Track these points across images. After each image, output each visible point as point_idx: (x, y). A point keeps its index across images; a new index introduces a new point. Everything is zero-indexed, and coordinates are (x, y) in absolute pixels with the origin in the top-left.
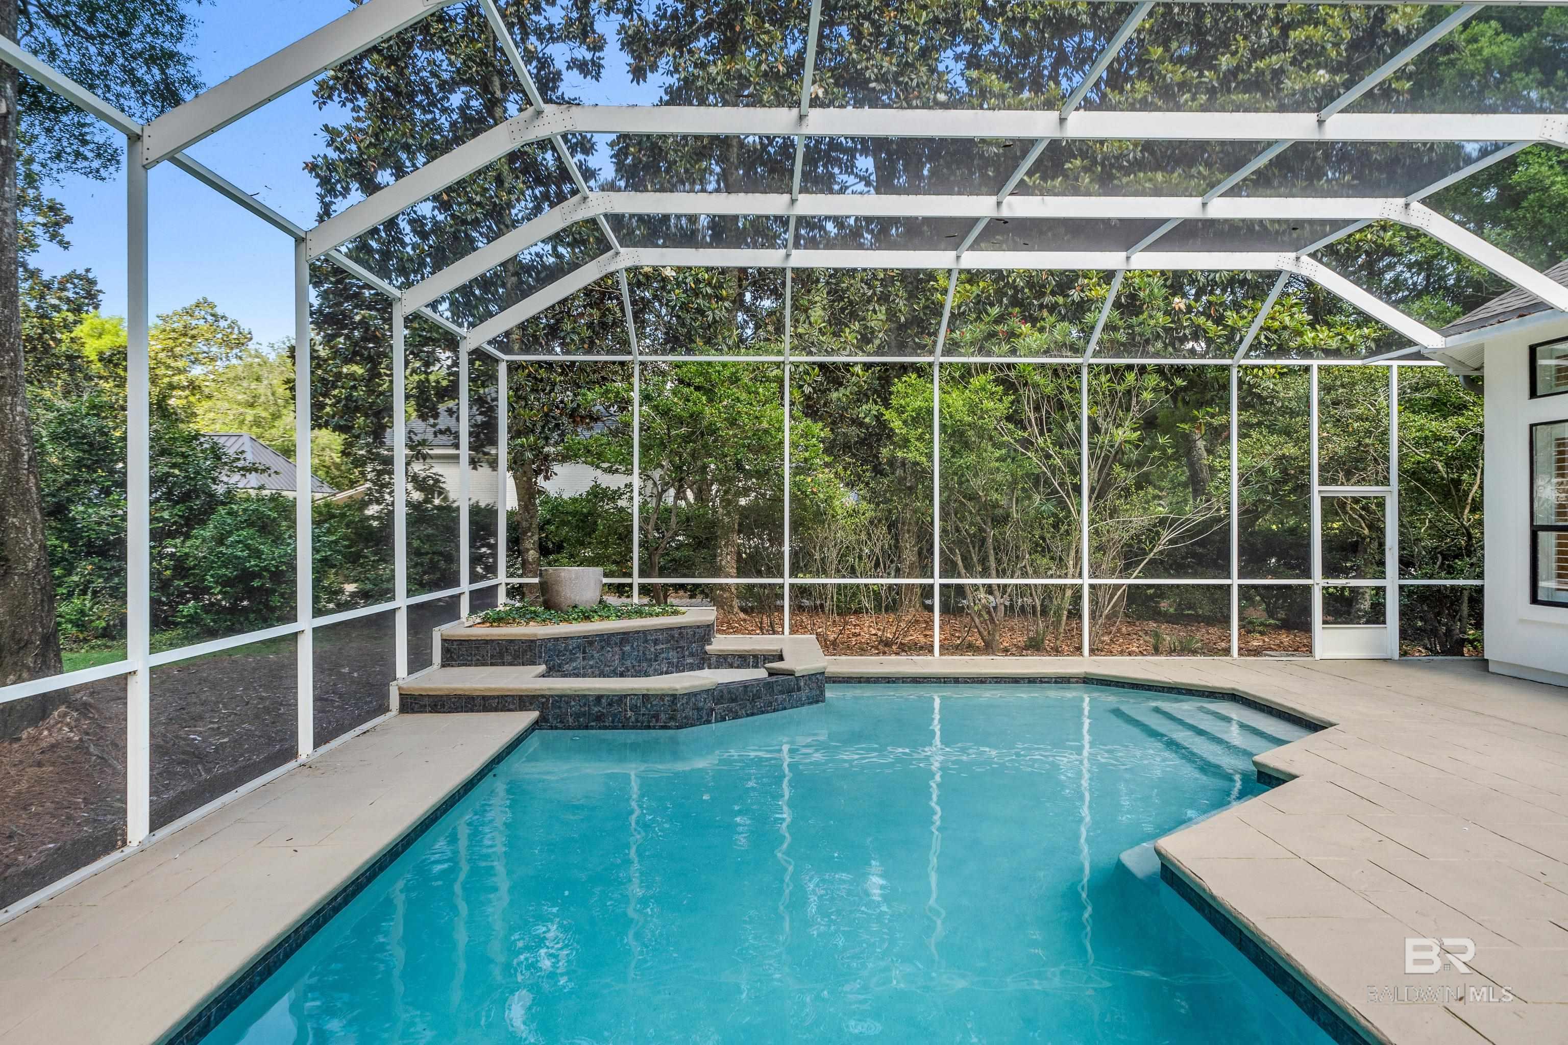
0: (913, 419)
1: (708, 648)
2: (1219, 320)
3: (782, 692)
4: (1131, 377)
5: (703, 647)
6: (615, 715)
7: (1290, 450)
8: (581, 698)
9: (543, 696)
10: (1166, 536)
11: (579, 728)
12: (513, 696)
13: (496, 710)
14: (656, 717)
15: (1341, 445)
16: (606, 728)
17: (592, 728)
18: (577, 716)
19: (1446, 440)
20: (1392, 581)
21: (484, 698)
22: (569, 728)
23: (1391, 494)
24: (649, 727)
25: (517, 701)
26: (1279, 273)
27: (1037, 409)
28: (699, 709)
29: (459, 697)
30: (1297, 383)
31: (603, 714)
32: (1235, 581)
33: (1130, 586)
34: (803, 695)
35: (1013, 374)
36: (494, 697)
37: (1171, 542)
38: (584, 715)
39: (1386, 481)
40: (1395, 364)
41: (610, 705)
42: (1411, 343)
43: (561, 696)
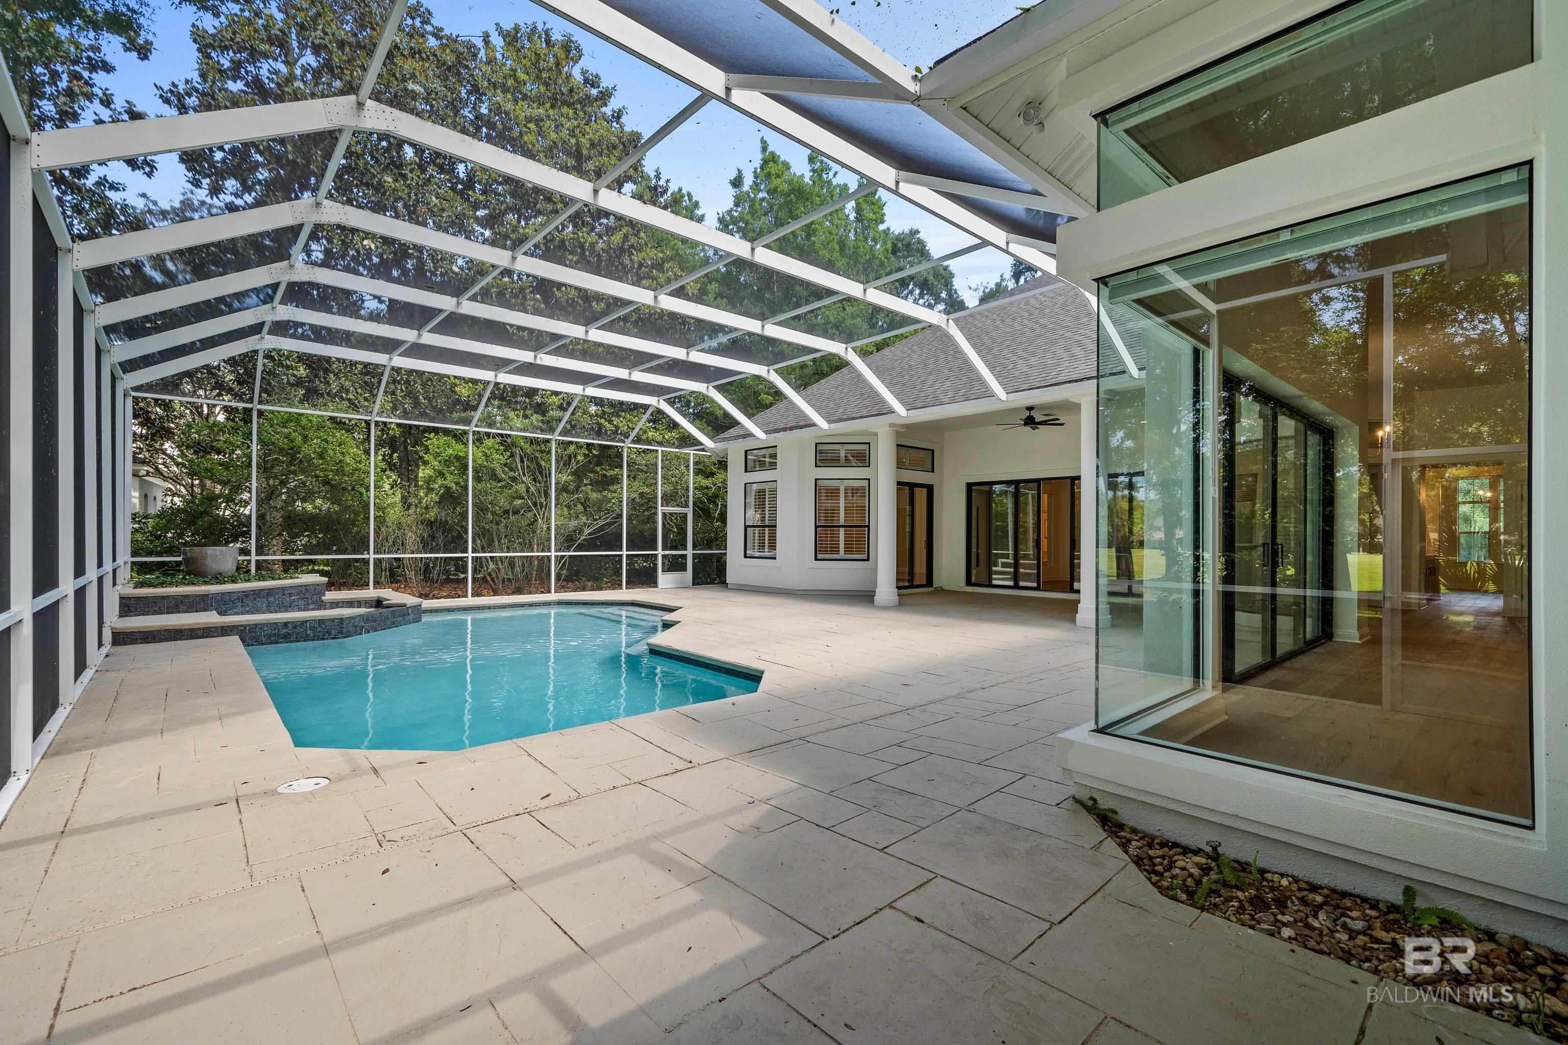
0: (446, 461)
1: (323, 598)
2: (610, 422)
3: (400, 616)
4: (572, 447)
5: (320, 598)
6: (298, 634)
7: (647, 490)
8: (274, 625)
9: (241, 626)
10: (587, 531)
11: (271, 643)
12: (216, 627)
13: (202, 637)
14: (329, 633)
15: (669, 488)
16: (291, 642)
17: (281, 643)
18: (269, 636)
19: (707, 488)
20: (689, 552)
21: (191, 630)
22: (263, 644)
23: (689, 512)
24: (323, 639)
25: (219, 631)
26: (649, 406)
27: (522, 461)
28: (355, 627)
29: (168, 631)
30: (649, 456)
31: (289, 634)
32: (625, 553)
33: (570, 556)
34: (411, 617)
35: (509, 440)
36: (200, 629)
37: (590, 534)
38: (275, 635)
39: (687, 506)
40: (692, 452)
41: (295, 627)
42: (701, 444)
43: (256, 625)
